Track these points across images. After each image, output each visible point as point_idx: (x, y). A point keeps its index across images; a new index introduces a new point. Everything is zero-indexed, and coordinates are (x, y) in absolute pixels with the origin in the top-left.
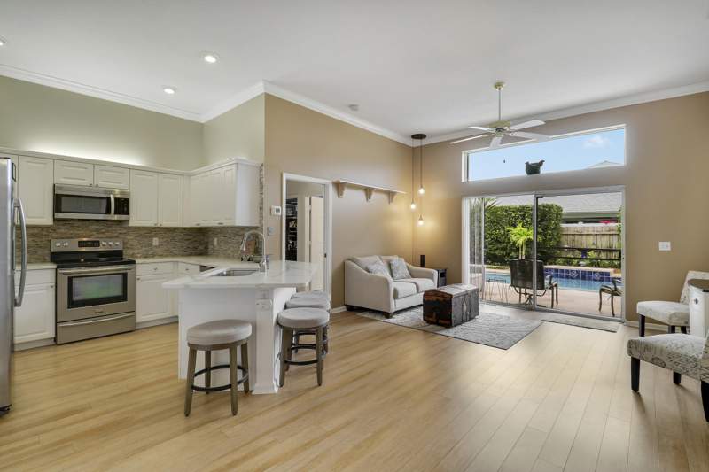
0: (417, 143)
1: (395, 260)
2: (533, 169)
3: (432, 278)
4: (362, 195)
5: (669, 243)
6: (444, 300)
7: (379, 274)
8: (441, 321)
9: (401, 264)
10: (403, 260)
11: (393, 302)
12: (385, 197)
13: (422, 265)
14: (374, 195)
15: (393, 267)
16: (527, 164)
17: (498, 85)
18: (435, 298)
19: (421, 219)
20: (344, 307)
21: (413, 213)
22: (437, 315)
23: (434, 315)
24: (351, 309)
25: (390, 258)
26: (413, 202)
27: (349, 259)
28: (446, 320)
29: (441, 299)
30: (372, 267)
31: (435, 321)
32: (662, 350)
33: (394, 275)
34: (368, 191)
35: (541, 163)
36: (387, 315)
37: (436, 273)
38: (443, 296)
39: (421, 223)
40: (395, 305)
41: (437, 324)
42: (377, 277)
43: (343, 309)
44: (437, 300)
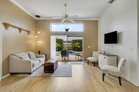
0: (37, 18)
1: (31, 53)
2: (67, 30)
3: (43, 57)
6: (51, 65)
7: (26, 59)
8: (50, 72)
9: (33, 54)
10: (33, 53)
11: (32, 68)
12: (26, 33)
13: (39, 54)
15: (30, 56)
17: (66, 5)
18: (48, 65)
19: (39, 40)
20: (10, 74)
21: (36, 39)
22: (49, 70)
23: (48, 70)
24: (12, 74)
26: (36, 35)
27: (11, 55)
28: (52, 71)
29: (50, 65)
30: (22, 57)
31: (48, 72)
32: (110, 71)
33: (31, 58)
34: (20, 30)
35: (69, 29)
36: (30, 74)
37: (44, 56)
38: (51, 64)
39: (39, 41)
42: (25, 61)
43: (9, 75)
44: (49, 65)
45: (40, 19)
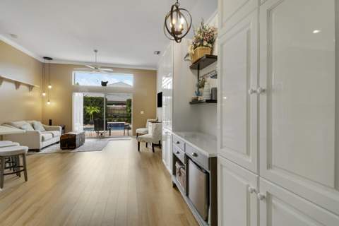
0: (47, 61)
1: (36, 123)
2: (104, 84)
3: (59, 130)
4: (12, 86)
6: (72, 138)
8: (70, 148)
10: (40, 123)
11: (41, 143)
12: (26, 88)
13: (50, 124)
14: (21, 86)
15: (35, 126)
17: (95, 51)
18: (67, 138)
19: (49, 101)
23: (67, 145)
25: (33, 122)
26: (44, 92)
28: (73, 146)
34: (17, 84)
35: (107, 82)
36: (38, 150)
37: (61, 128)
38: (71, 136)
39: (49, 103)
40: (43, 144)
41: (68, 149)
45: (51, 62)
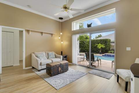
2: (89, 26)
4: (40, 34)
5: (130, 48)
9: (52, 54)
14: (44, 34)
15: (49, 55)
16: (88, 24)
25: (49, 52)
27: (33, 53)
37: (62, 57)
